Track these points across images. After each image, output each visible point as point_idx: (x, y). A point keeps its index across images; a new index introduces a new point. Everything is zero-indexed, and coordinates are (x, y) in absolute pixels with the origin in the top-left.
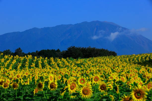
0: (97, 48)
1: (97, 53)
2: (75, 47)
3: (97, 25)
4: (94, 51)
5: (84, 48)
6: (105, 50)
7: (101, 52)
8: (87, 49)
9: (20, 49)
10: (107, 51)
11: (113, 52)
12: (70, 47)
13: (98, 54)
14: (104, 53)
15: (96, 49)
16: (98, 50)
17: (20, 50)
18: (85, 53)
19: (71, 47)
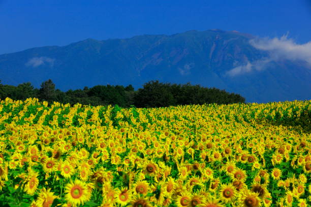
0: (204, 87)
1: (202, 97)
2: (159, 83)
3: (217, 38)
4: (197, 93)
5: (177, 86)
6: (218, 90)
7: (209, 96)
8: (183, 88)
9: (50, 81)
10: (223, 92)
11: (237, 95)
12: (148, 83)
13: (204, 98)
14: (217, 97)
15: (202, 88)
16: (205, 91)
17: (50, 85)
18: (178, 96)
19: (151, 83)
